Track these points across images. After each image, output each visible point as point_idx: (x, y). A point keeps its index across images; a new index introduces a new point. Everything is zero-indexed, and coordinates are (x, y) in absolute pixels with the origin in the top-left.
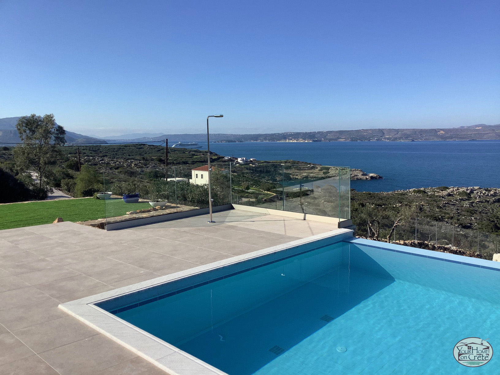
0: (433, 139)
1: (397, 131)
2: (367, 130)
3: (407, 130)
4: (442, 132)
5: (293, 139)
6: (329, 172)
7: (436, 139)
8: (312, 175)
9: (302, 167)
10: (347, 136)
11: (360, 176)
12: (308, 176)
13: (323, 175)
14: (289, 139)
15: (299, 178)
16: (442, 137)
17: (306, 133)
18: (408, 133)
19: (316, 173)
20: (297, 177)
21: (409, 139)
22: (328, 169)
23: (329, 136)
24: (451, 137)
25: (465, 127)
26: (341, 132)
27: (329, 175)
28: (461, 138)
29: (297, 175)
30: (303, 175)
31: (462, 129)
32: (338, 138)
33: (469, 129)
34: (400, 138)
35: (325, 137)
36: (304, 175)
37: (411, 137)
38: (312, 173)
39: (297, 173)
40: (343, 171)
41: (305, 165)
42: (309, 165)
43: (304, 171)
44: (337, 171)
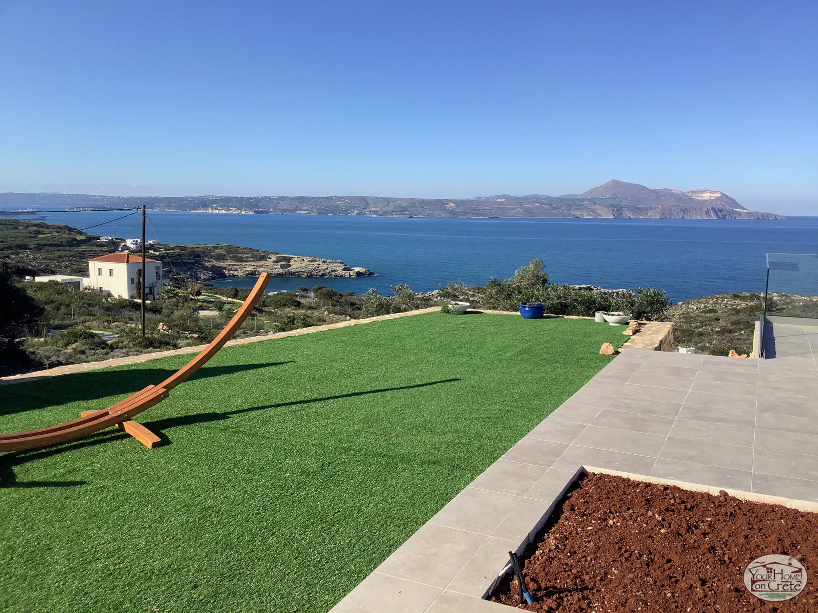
0: (440, 215)
1: (388, 201)
2: (342, 198)
3: (401, 199)
4: (452, 205)
5: (220, 208)
6: (290, 266)
7: (443, 216)
8: (261, 269)
9: (245, 256)
10: (311, 206)
11: (340, 271)
12: (255, 271)
13: (281, 271)
14: (212, 208)
15: (240, 274)
16: (452, 212)
17: (242, 199)
18: (404, 204)
19: (268, 266)
20: (236, 273)
21: (404, 214)
22: (289, 259)
23: (282, 205)
24: (465, 213)
25: (483, 199)
26: (301, 200)
27: (290, 270)
28: (477, 214)
29: (236, 270)
30: (246, 269)
31: (479, 201)
32: (297, 209)
33: (487, 201)
34: (392, 212)
35: (275, 206)
36: (248, 269)
37: (408, 211)
38: (261, 266)
39: (236, 267)
40: (312, 263)
41: (249, 254)
42: (256, 253)
43: (249, 263)
44: (304, 264)
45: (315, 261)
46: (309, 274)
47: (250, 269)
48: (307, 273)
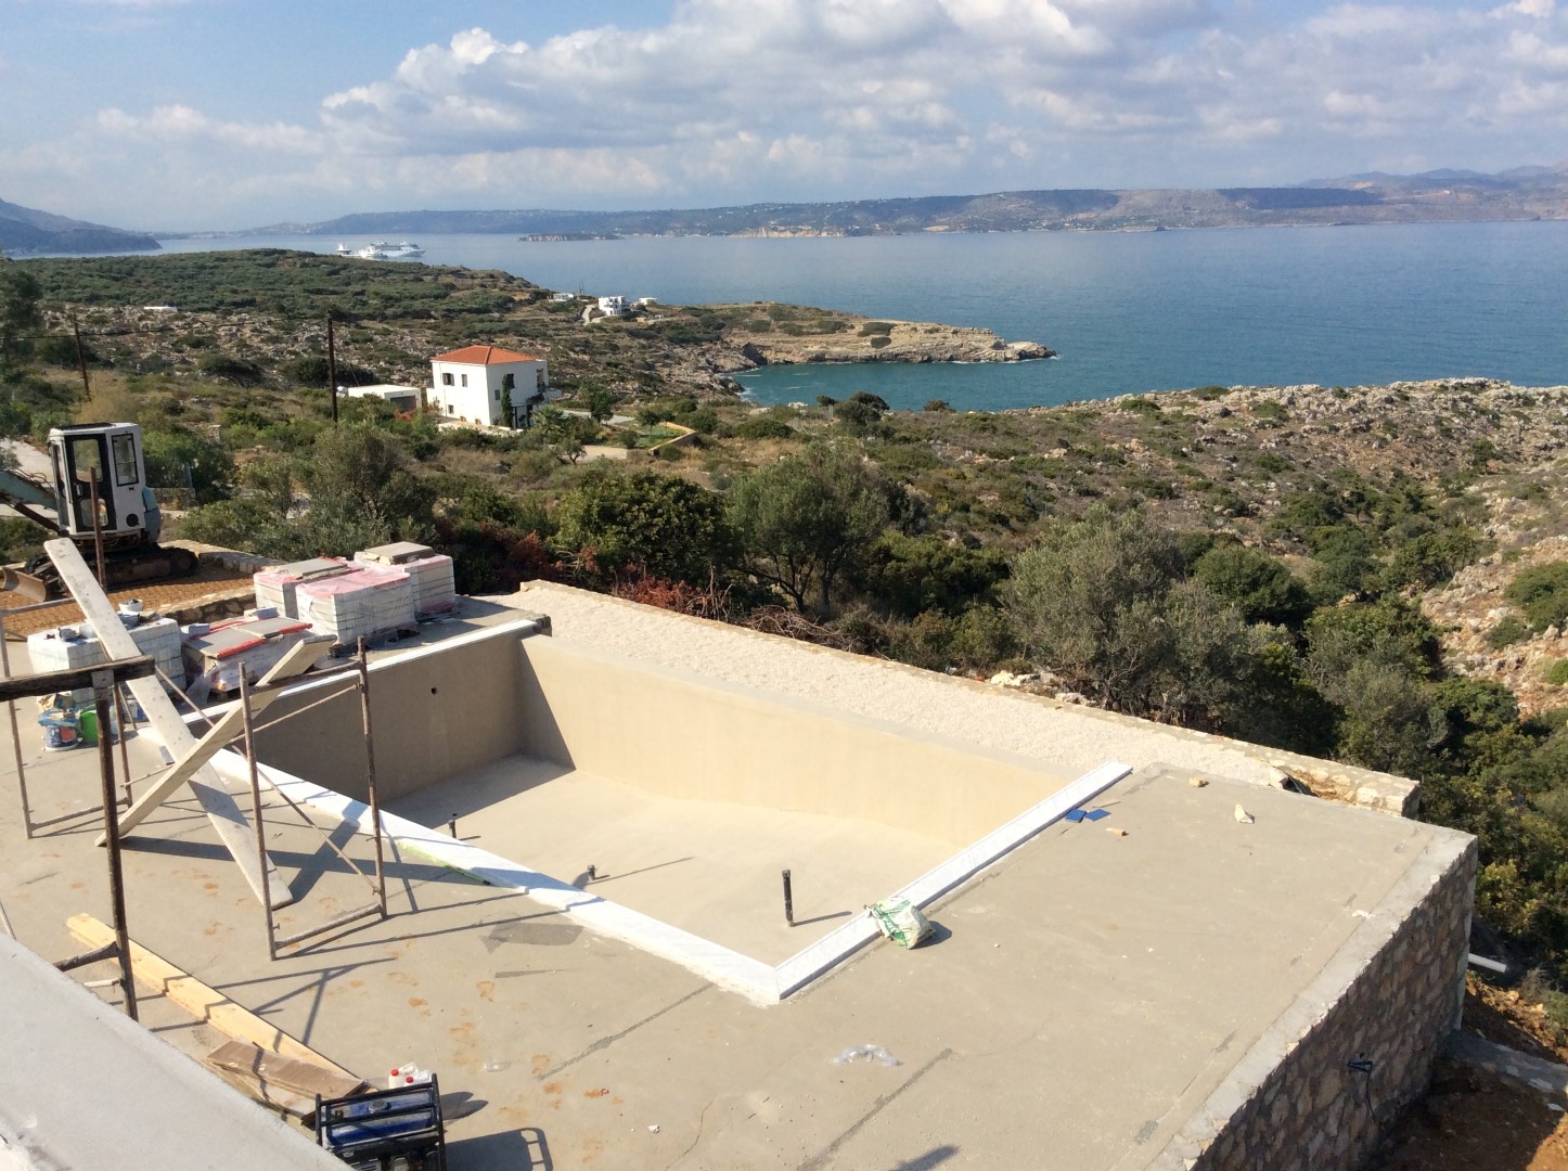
0: (1225, 220)
1: (1116, 195)
2: (1019, 194)
5: (783, 228)
6: (889, 341)
7: (1231, 224)
8: (836, 350)
9: (806, 324)
10: (957, 215)
11: (987, 351)
12: (823, 354)
13: (873, 352)
14: (768, 228)
15: (797, 359)
16: (1251, 216)
17: (823, 206)
18: (1148, 202)
19: (849, 342)
20: (789, 358)
21: (1147, 224)
22: (887, 329)
23: (899, 217)
24: (1279, 217)
26: (936, 203)
27: (891, 351)
28: (1307, 218)
29: (789, 352)
30: (809, 349)
33: (1333, 188)
34: (1122, 220)
35: (886, 217)
36: (812, 350)
37: (1154, 217)
38: (836, 344)
39: (790, 345)
40: (932, 335)
41: (814, 319)
42: (826, 318)
43: (813, 338)
44: (917, 337)
45: (937, 331)
46: (926, 358)
47: (814, 349)
48: (923, 355)
